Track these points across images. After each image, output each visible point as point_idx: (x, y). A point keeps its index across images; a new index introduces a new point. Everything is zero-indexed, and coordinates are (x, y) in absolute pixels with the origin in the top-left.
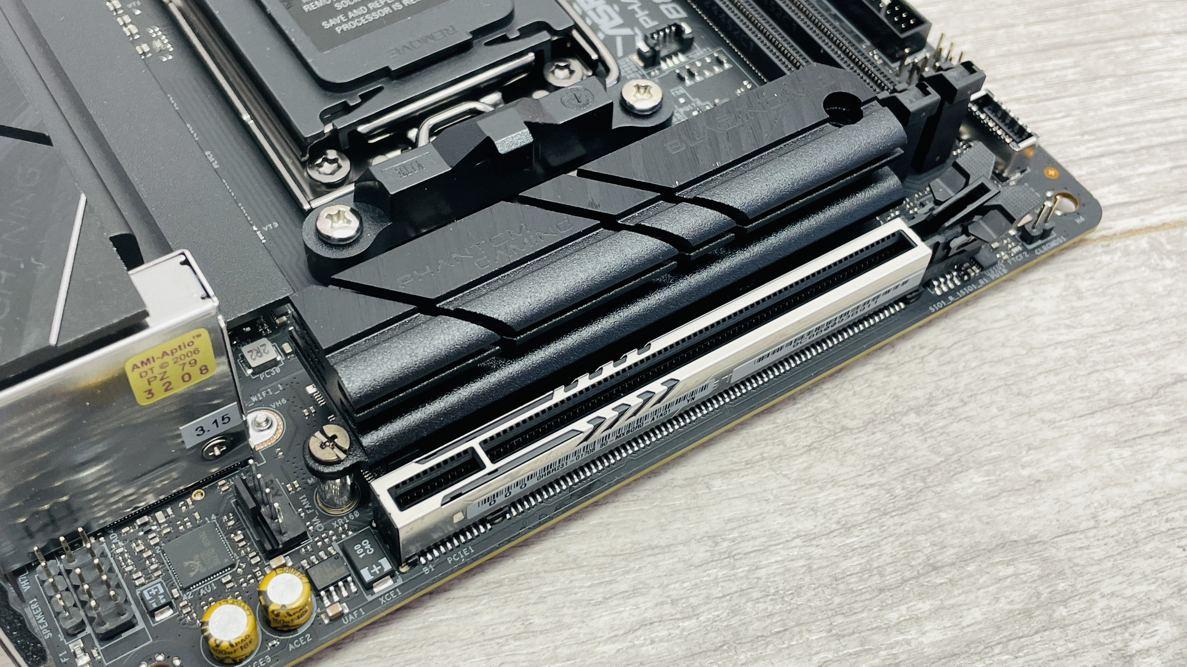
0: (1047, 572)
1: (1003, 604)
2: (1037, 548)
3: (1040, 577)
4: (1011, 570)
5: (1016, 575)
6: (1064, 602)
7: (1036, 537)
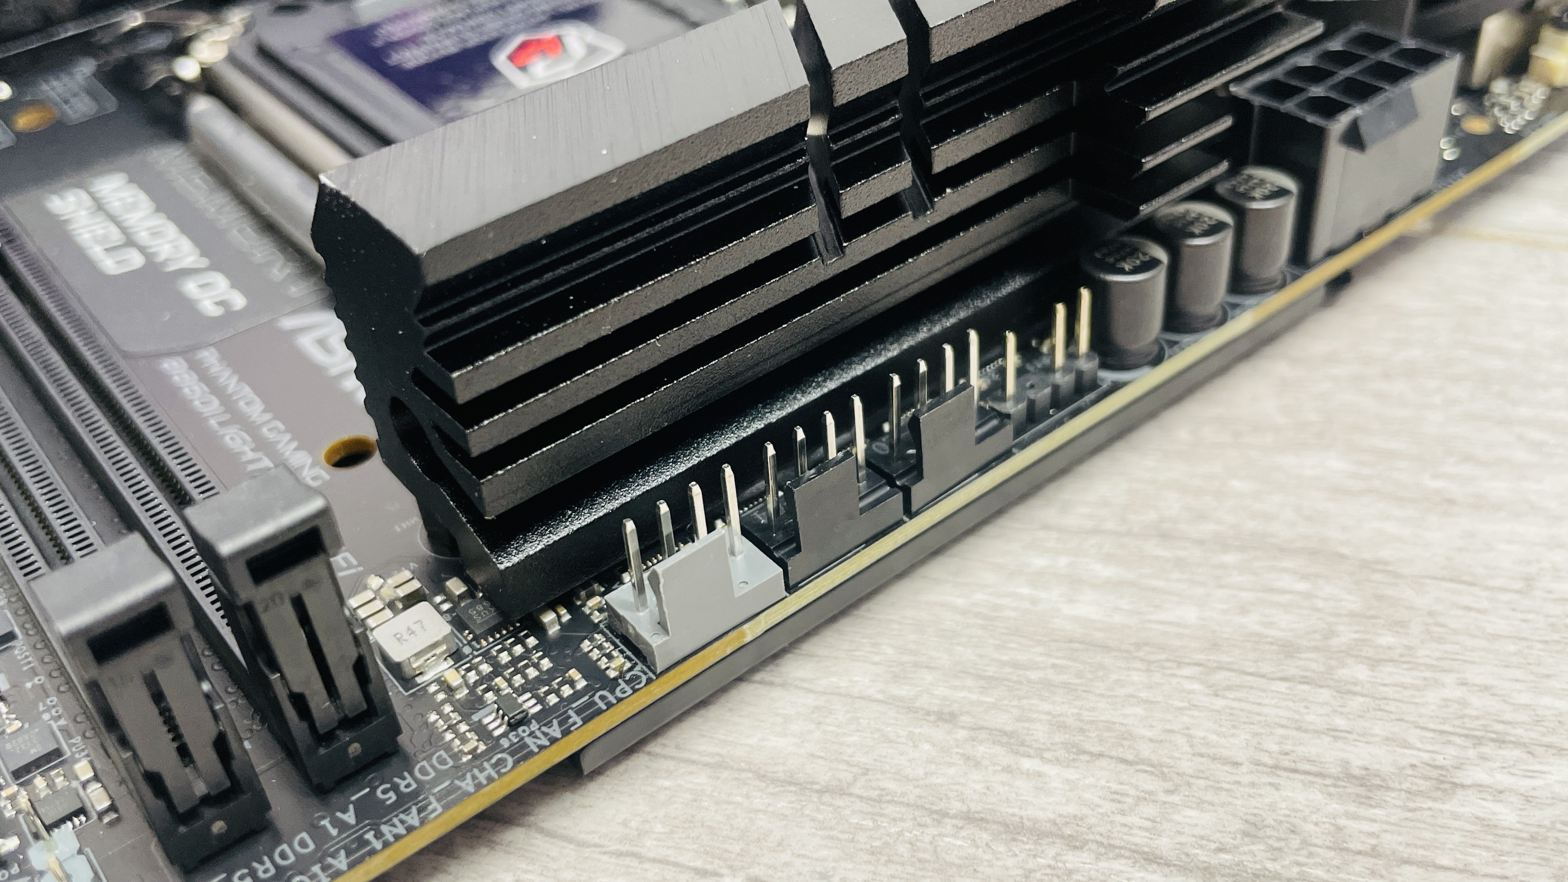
0: (1373, 612)
1: (1252, 622)
2: (1377, 577)
3: (1352, 614)
4: (1302, 586)
5: (1307, 595)
6: (1374, 663)
7: (1387, 563)
